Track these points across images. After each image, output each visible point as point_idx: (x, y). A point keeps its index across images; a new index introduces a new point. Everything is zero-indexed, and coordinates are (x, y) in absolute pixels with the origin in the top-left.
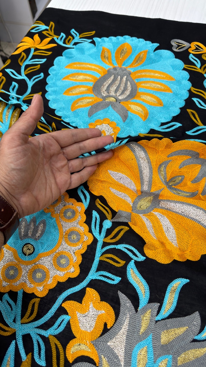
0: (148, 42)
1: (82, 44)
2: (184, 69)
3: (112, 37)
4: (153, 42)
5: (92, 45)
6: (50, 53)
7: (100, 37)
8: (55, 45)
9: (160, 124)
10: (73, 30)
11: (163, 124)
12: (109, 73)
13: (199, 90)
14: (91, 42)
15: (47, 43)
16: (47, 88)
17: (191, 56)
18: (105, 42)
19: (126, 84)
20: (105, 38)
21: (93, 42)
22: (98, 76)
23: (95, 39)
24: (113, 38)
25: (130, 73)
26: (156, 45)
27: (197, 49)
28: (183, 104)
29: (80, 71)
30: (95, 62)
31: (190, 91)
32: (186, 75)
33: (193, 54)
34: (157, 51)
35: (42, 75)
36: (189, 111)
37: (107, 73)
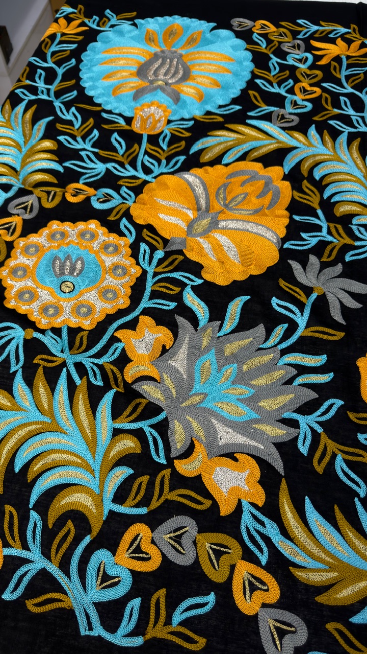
0: (202, 22)
1: (121, 26)
2: (246, 49)
3: (158, 18)
4: (208, 22)
5: (133, 27)
6: (81, 38)
7: (143, 19)
8: (86, 28)
9: (217, 107)
10: (108, 11)
11: (220, 107)
12: (156, 56)
13: (264, 72)
14: (132, 25)
15: (76, 26)
16: (81, 75)
17: (255, 35)
18: (149, 23)
19: (177, 68)
20: (149, 19)
21: (135, 25)
22: (143, 60)
23: (136, 21)
24: (160, 19)
25: (181, 56)
26: (213, 25)
27: (262, 27)
28: (244, 85)
29: (120, 56)
30: (138, 45)
31: (252, 72)
32: (249, 55)
33: (258, 34)
34: (214, 31)
35: (73, 61)
36: (251, 92)
37: (153, 56)
